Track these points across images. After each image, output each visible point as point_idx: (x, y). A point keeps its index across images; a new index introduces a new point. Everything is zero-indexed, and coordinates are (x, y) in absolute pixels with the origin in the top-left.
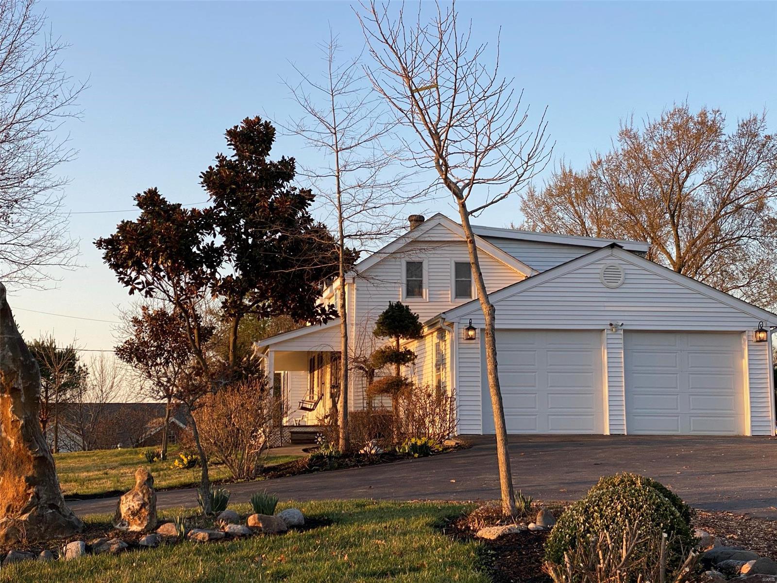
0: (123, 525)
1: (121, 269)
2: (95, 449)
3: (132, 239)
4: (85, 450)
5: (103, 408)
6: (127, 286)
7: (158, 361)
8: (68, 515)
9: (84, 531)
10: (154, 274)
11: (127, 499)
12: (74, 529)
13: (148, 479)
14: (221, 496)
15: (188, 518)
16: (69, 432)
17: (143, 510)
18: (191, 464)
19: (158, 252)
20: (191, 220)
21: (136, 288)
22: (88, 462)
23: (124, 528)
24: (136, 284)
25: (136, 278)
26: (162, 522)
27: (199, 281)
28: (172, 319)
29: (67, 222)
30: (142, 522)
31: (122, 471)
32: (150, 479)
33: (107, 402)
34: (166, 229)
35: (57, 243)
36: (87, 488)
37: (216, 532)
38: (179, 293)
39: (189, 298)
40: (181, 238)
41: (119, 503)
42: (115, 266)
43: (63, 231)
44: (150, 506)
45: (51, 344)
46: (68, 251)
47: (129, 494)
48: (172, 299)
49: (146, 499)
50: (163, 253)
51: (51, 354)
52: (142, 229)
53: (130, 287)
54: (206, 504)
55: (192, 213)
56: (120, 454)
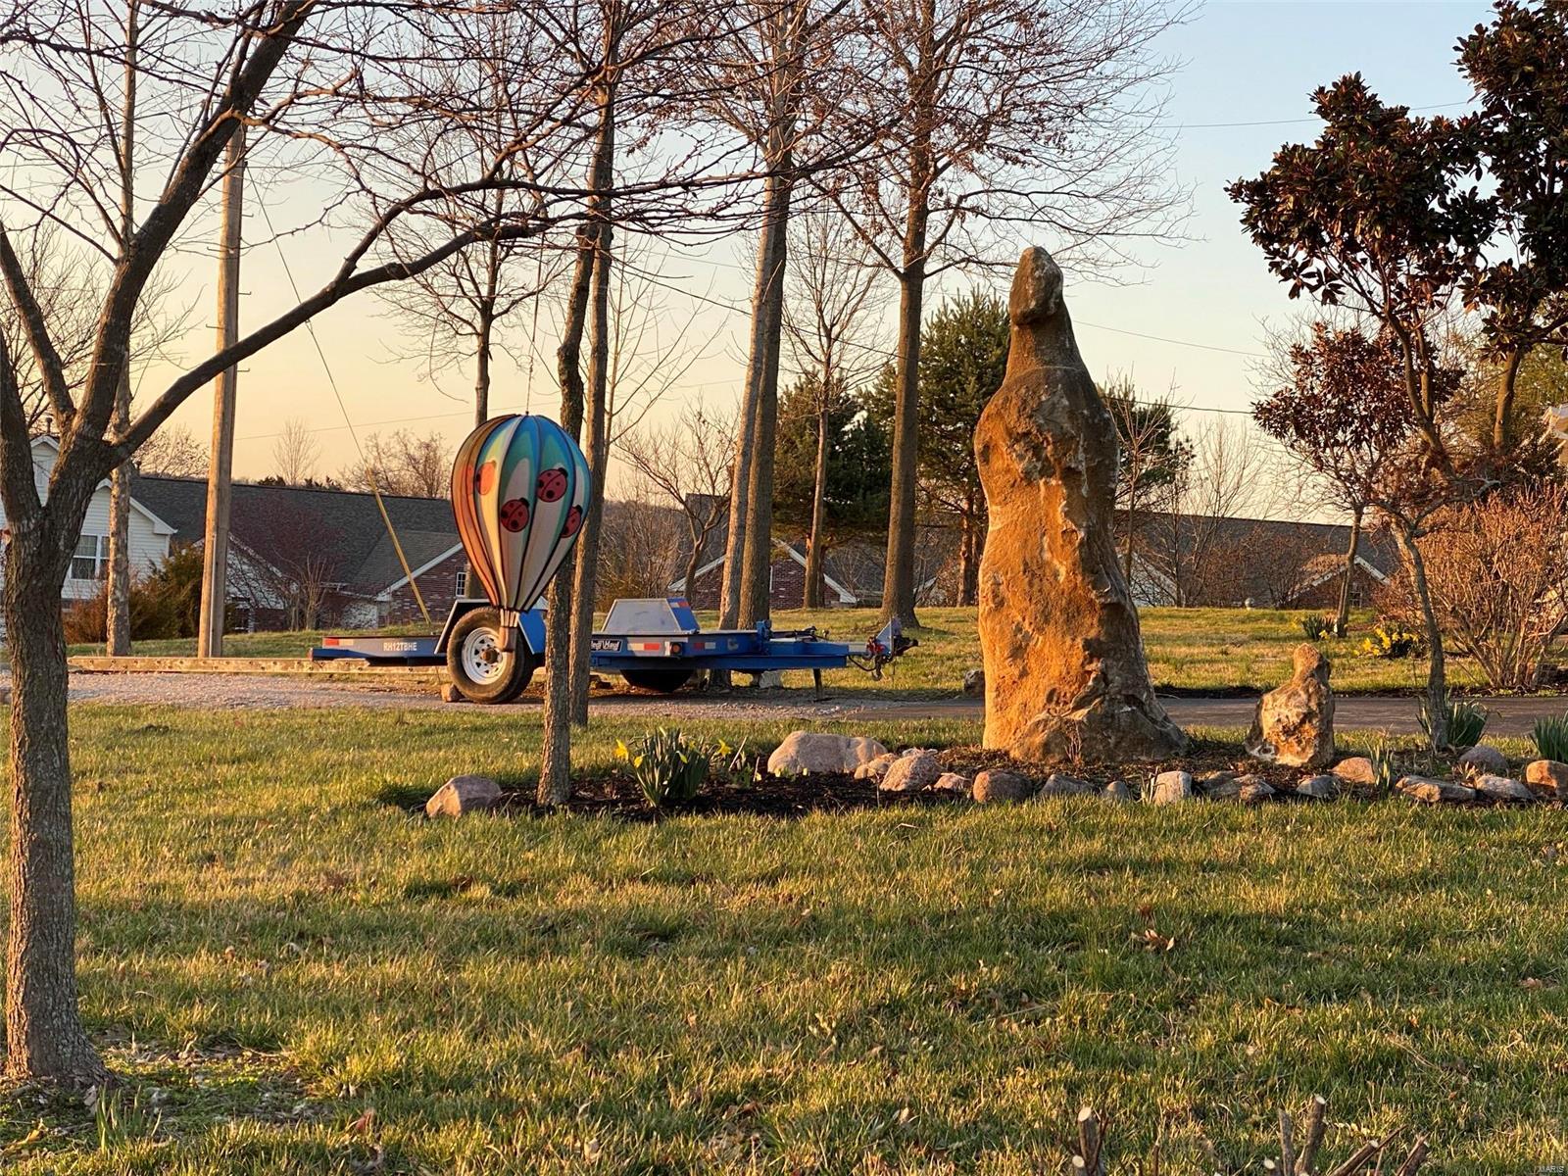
0: (1266, 751)
1: (1276, 246)
2: (1201, 605)
3: (1302, 181)
4: (1179, 604)
5: (1219, 526)
6: (1286, 280)
7: (1340, 436)
8: (1160, 719)
9: (1188, 754)
10: (1343, 256)
11: (1274, 700)
12: (1171, 748)
13: (1319, 667)
14: (1469, 716)
15: (1396, 753)
16: (1150, 568)
17: (1307, 726)
18: (1399, 650)
19: (1354, 211)
20: (1431, 142)
21: (1303, 285)
22: (1188, 628)
23: (1268, 757)
24: (1305, 276)
25: (1306, 265)
26: (1342, 754)
27: (1438, 273)
28: (1374, 351)
29: (1173, 149)
30: (1303, 750)
31: (1255, 651)
32: (1323, 669)
33: (1227, 515)
34: (1375, 161)
35: (1152, 191)
36: (1189, 677)
37: (1456, 786)
38: (1393, 296)
39: (1414, 308)
40: (1407, 179)
41: (1259, 707)
42: (1264, 239)
43: (1164, 167)
44: (1321, 720)
45: (1126, 395)
46: (1171, 208)
47: (1281, 692)
48: (1379, 310)
49: (1313, 706)
50: (1367, 210)
51: (1125, 414)
52: (1324, 161)
53: (1291, 283)
54: (1435, 729)
55: (1433, 127)
56: (1249, 619)
